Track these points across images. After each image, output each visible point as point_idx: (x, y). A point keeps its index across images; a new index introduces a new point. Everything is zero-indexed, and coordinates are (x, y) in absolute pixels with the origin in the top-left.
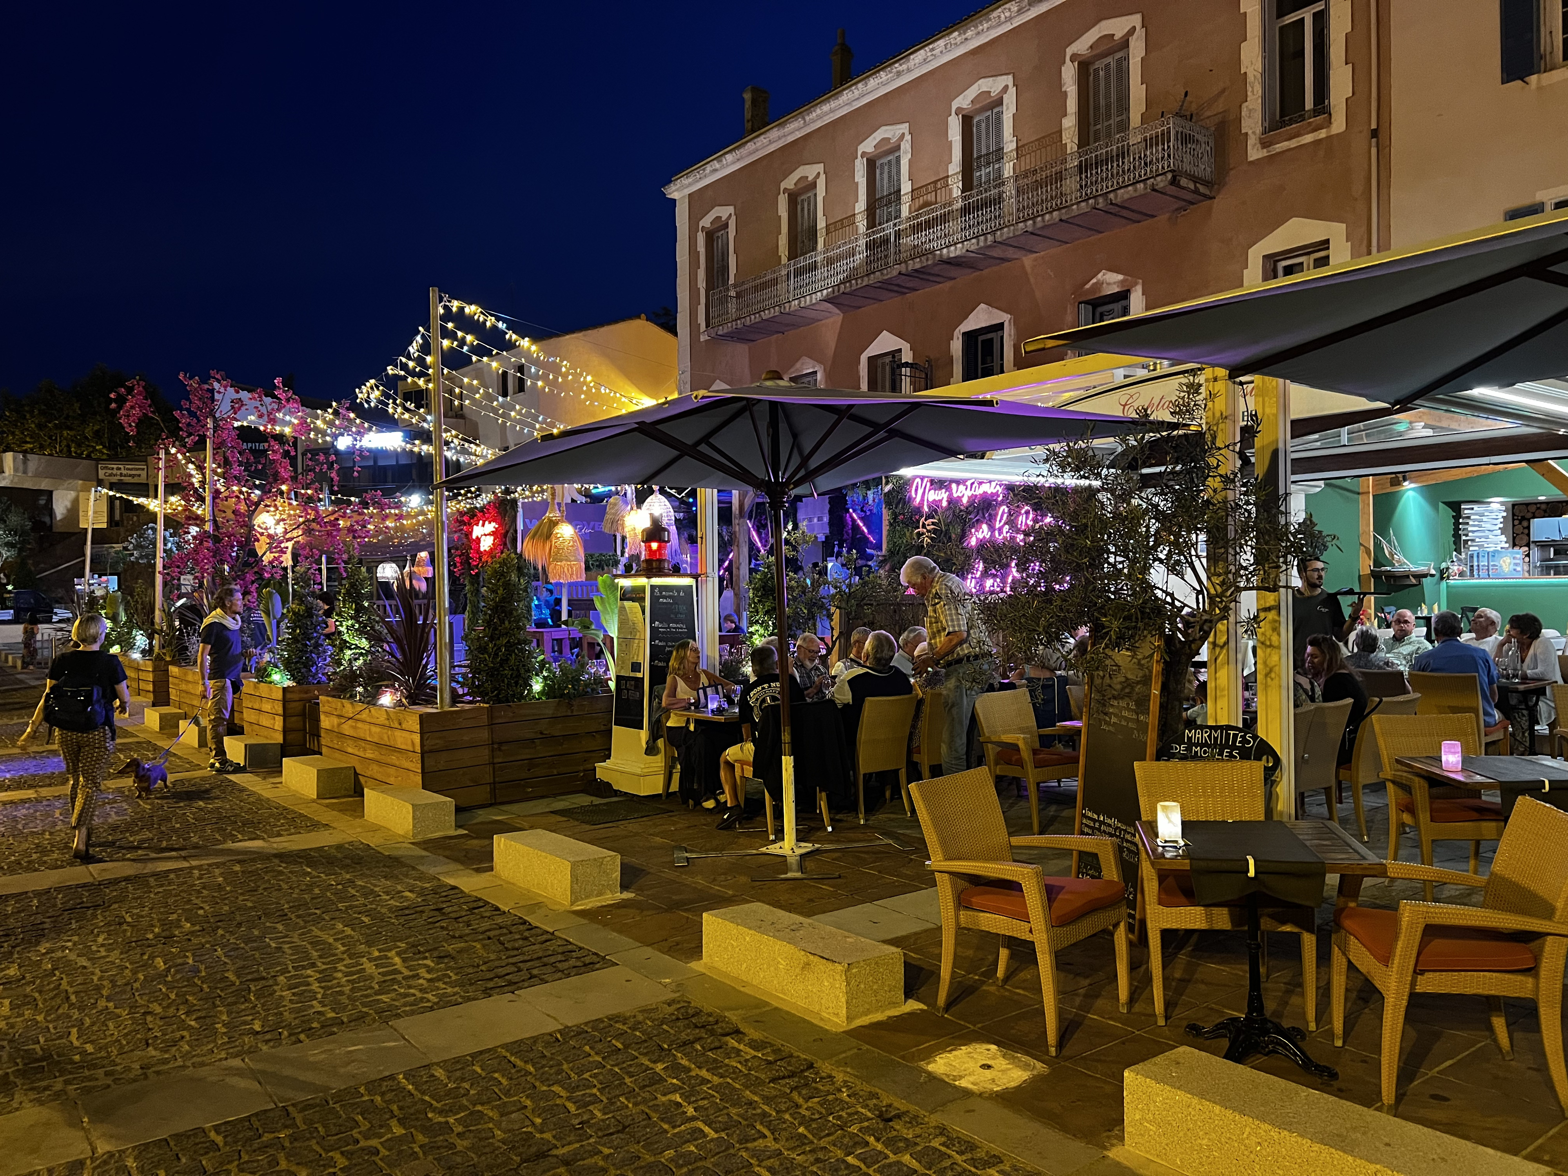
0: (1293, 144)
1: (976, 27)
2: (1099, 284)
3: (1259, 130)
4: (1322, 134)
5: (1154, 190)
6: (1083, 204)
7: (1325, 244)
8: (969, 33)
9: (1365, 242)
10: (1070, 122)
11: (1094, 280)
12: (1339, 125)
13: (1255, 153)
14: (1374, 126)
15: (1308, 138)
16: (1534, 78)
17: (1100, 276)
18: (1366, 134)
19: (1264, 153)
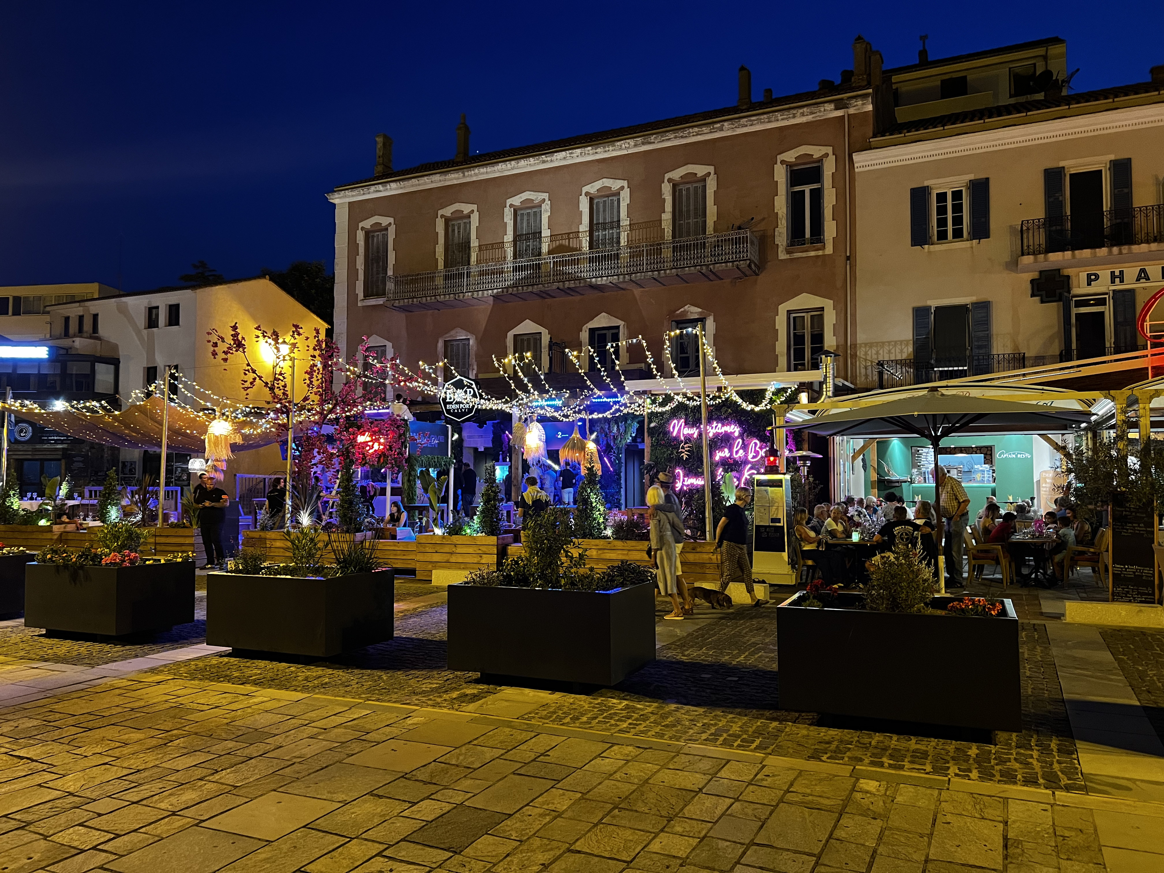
0: (804, 255)
1: (604, 147)
2: (685, 312)
3: (785, 243)
4: (820, 253)
5: (738, 268)
6: (692, 268)
7: (822, 309)
8: (599, 150)
9: (843, 312)
10: (667, 217)
11: (682, 310)
12: (829, 250)
13: (783, 256)
14: (848, 254)
15: (812, 254)
16: (926, 246)
17: (686, 307)
18: (843, 258)
19: (788, 257)
